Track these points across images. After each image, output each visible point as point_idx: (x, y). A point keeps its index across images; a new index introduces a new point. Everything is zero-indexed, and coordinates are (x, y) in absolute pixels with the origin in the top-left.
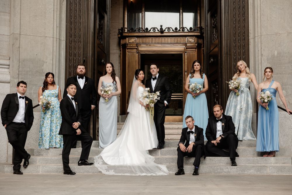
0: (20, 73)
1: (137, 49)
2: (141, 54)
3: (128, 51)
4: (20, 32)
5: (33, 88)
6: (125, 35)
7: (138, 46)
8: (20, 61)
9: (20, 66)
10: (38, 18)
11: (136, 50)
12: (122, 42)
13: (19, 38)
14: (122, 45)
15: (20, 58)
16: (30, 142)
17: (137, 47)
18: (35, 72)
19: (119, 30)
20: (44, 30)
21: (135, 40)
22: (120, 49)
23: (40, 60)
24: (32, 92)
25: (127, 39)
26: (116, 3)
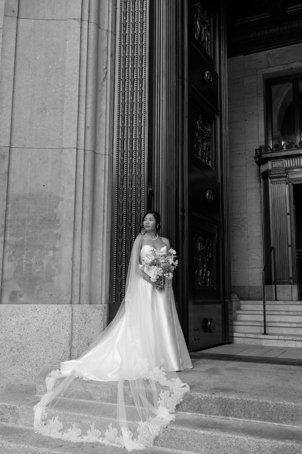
0: (8, 224)
1: (286, 177)
2: (294, 185)
3: (271, 182)
4: (10, 143)
5: (36, 252)
6: (265, 157)
7: (288, 172)
8: (10, 199)
9: (10, 210)
10: (48, 114)
11: (284, 179)
12: (263, 168)
13: (7, 154)
14: (262, 174)
15: (10, 193)
16: (23, 370)
17: (286, 174)
18: (41, 220)
19: (256, 150)
20: (61, 134)
21: (283, 163)
22: (260, 180)
23: (50, 196)
24: (33, 261)
25: (270, 163)
26: (253, 113)
